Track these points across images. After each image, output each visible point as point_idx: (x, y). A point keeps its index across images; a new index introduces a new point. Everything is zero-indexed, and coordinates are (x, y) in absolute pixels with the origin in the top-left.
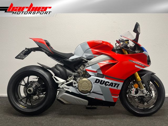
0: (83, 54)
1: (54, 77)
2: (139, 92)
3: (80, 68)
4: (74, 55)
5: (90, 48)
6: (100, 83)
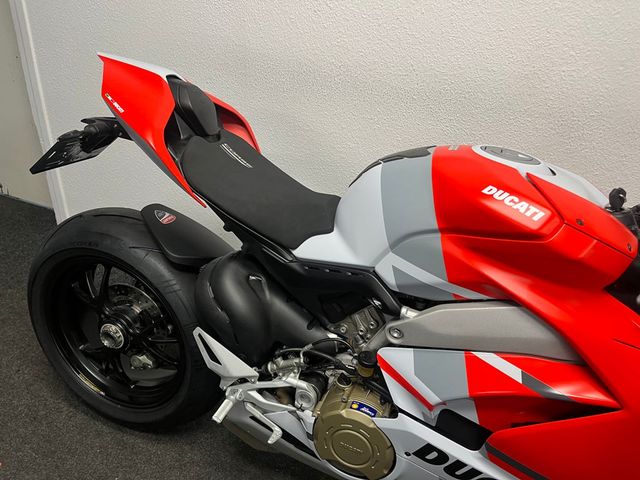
1: (200, 335)
4: (332, 231)
5: (434, 224)
6: (446, 469)
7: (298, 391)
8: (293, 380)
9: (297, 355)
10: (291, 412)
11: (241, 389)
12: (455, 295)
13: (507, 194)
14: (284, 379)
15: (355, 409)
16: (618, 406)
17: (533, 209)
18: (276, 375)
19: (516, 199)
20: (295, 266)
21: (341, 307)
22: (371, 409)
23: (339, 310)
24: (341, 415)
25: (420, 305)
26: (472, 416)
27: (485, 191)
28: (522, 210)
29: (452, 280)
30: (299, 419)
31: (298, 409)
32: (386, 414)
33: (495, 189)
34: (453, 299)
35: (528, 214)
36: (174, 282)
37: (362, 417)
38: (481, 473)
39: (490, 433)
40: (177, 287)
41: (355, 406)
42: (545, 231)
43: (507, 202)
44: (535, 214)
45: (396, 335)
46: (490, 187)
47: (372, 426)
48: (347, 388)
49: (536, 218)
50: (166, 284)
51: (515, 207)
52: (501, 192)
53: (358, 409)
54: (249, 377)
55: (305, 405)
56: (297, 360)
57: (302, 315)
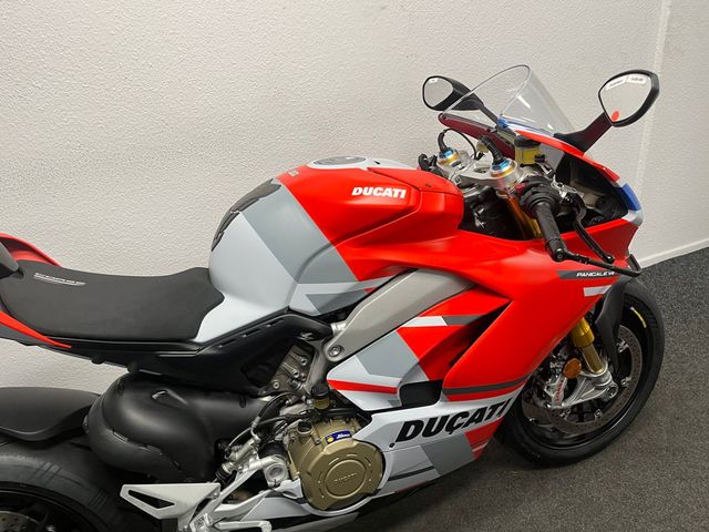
0: (293, 289)
1: (131, 493)
2: (582, 384)
3: (285, 365)
4: (223, 298)
5: (326, 241)
6: (424, 435)
7: (265, 471)
8: (256, 464)
9: (248, 436)
10: (268, 496)
11: (205, 514)
12: (367, 290)
13: (371, 189)
14: (245, 470)
15: (331, 443)
16: (507, 301)
17: (397, 191)
18: (235, 472)
19: (381, 189)
20: (206, 351)
21: (268, 365)
22: (344, 433)
23: (266, 369)
24: (325, 456)
25: (342, 316)
26: (423, 378)
27: (354, 193)
28: (390, 195)
29: (361, 278)
30: (280, 495)
31: (276, 486)
32: (358, 427)
33: (360, 189)
34: (366, 294)
35: (396, 195)
36: (48, 465)
37: (342, 444)
38: (448, 416)
39: (442, 381)
40: (55, 468)
41: (331, 439)
42: (412, 203)
43: (375, 194)
44: (400, 193)
45: (336, 353)
46: (355, 190)
47: (355, 443)
48: (312, 432)
49: (403, 196)
50: (39, 473)
51: (384, 194)
52: (366, 189)
53: (335, 440)
54: (210, 495)
55: (278, 478)
56: (251, 442)
57: (228, 399)
